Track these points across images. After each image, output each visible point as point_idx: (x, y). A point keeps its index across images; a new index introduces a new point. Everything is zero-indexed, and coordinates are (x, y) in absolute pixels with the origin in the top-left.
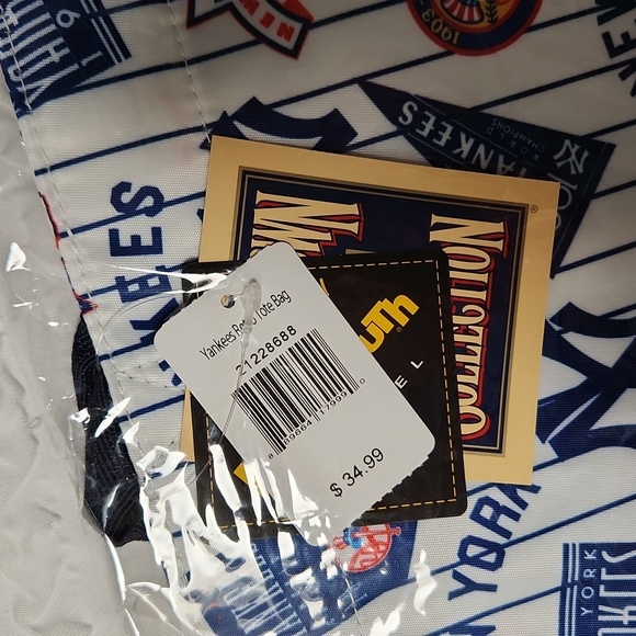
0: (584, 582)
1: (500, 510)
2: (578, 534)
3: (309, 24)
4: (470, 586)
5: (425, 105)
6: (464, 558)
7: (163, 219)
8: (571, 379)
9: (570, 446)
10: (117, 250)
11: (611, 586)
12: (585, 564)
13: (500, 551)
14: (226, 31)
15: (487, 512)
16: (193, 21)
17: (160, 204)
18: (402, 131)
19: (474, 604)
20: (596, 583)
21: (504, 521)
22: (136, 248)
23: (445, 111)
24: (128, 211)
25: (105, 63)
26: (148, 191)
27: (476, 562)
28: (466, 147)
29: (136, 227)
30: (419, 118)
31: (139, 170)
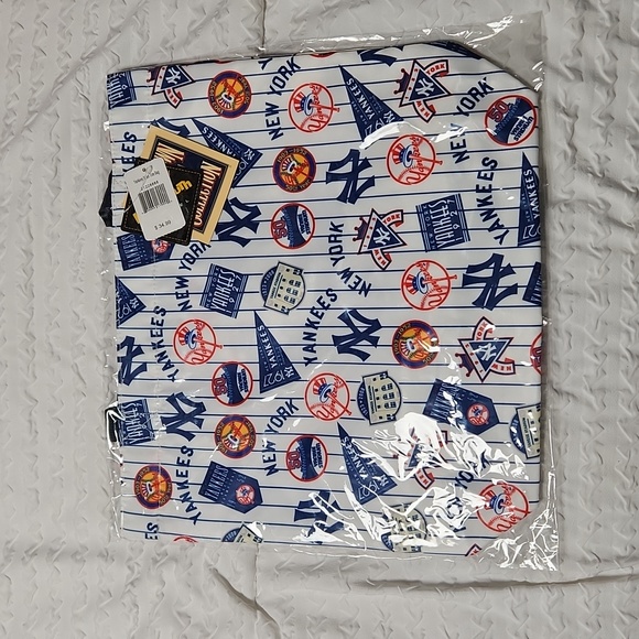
0: (214, 276)
1: (198, 249)
2: (216, 263)
3: (181, 100)
4: (185, 267)
5: (210, 129)
6: (184, 258)
7: (135, 144)
8: (230, 219)
9: (224, 237)
10: (123, 149)
11: (221, 280)
12: (215, 271)
13: (195, 259)
14: (161, 97)
15: (195, 248)
16: (154, 93)
17: (135, 140)
18: (203, 135)
19: (184, 272)
20: (217, 277)
21: (198, 252)
22: (128, 150)
23: (216, 132)
24: (128, 140)
25: (130, 100)
26: (133, 136)
27: (187, 260)
28: (220, 144)
29: (129, 144)
30: (208, 132)
31: (132, 130)
